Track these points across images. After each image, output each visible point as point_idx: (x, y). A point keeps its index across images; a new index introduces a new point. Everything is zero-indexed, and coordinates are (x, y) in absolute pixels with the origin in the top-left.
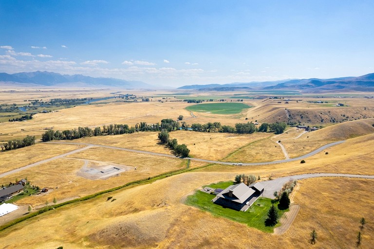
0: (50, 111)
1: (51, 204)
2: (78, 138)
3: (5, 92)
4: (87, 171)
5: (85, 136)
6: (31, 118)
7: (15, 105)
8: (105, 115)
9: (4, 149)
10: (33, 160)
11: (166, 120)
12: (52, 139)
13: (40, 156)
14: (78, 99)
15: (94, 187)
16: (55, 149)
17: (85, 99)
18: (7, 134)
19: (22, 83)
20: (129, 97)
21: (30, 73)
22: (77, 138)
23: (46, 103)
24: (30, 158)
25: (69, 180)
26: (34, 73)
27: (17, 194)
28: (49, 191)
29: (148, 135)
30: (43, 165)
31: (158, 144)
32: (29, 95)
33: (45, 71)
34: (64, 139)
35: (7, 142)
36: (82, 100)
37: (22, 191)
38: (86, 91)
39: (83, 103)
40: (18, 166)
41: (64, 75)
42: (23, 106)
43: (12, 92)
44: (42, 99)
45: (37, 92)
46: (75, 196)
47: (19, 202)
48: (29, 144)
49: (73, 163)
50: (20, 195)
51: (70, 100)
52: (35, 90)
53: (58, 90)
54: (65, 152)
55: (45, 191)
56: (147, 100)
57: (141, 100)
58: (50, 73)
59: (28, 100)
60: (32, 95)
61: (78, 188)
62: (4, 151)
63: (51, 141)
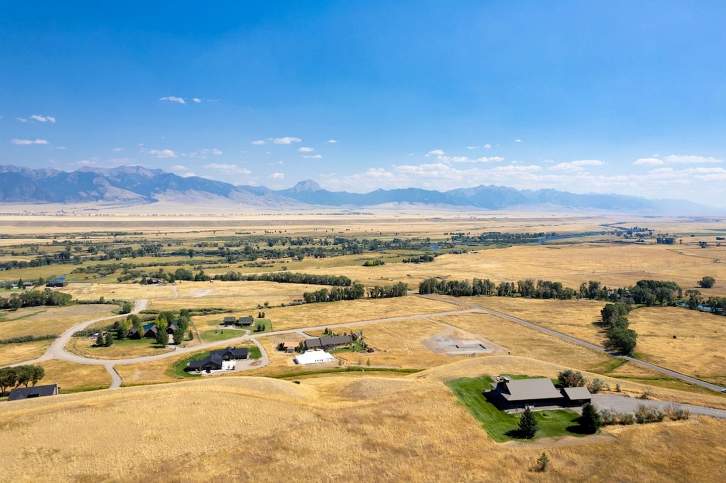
0: (465, 252)
1: (365, 366)
2: (469, 295)
3: (427, 220)
4: (439, 341)
5: (481, 293)
6: (431, 260)
7: (428, 240)
8: (549, 265)
9: (370, 296)
10: (389, 314)
11: (648, 282)
12: (432, 292)
13: (400, 312)
14: (528, 234)
15: (428, 361)
16: (425, 306)
17: (541, 235)
18: (387, 279)
19: (456, 206)
20: (634, 234)
21: (469, 189)
22: (467, 295)
23: (473, 238)
24: (387, 312)
25: (406, 346)
26: (475, 188)
27: (344, 347)
28: (375, 353)
29: (591, 307)
30: (393, 323)
31: (594, 324)
32: (457, 224)
33: (492, 186)
34: (449, 294)
35: (374, 288)
36: (535, 235)
37: (348, 346)
38: (554, 220)
39: (532, 241)
40: (369, 318)
41: (523, 190)
42: (437, 242)
43: (436, 219)
44: (470, 231)
45: (471, 220)
46: (397, 365)
47: (339, 355)
48: (400, 295)
49: (430, 328)
50: (345, 348)
51: (513, 235)
52: (468, 217)
53: (503, 217)
54: (435, 312)
55: (370, 351)
56: (669, 242)
57: (655, 241)
58: (498, 188)
59: (449, 233)
60: (462, 225)
61: (408, 358)
62: (369, 298)
63: (430, 295)
